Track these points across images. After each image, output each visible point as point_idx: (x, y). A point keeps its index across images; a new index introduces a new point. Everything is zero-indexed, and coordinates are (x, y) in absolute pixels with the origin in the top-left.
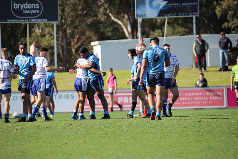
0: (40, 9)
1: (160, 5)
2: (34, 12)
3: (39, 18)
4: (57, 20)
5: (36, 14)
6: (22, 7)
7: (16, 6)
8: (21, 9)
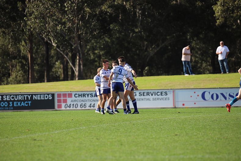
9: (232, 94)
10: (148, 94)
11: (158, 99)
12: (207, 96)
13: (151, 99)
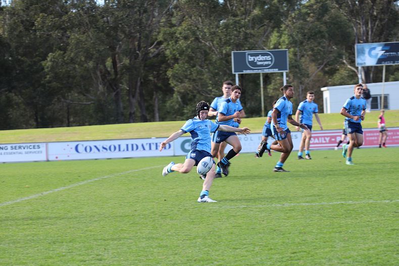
0: (271, 61)
2: (266, 63)
4: (287, 69)
6: (256, 59)
7: (251, 59)
8: (255, 61)
9: (105, 146)
10: (20, 147)
11: (30, 152)
12: (81, 149)
13: (24, 153)
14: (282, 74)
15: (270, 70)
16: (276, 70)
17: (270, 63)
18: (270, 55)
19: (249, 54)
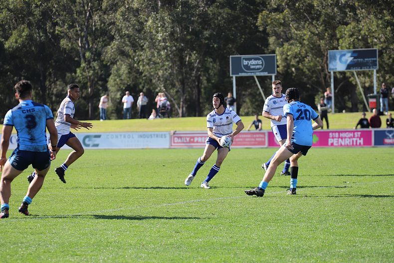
0: (262, 65)
1: (347, 60)
2: (258, 67)
3: (262, 71)
4: (275, 73)
5: (260, 69)
6: (249, 63)
7: (245, 63)
8: (249, 65)
14: (271, 77)
15: (261, 73)
16: (266, 74)
17: (261, 66)
18: (261, 59)
19: (243, 59)
